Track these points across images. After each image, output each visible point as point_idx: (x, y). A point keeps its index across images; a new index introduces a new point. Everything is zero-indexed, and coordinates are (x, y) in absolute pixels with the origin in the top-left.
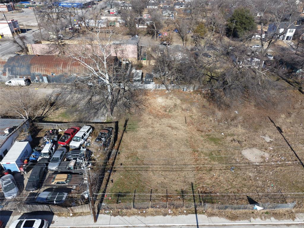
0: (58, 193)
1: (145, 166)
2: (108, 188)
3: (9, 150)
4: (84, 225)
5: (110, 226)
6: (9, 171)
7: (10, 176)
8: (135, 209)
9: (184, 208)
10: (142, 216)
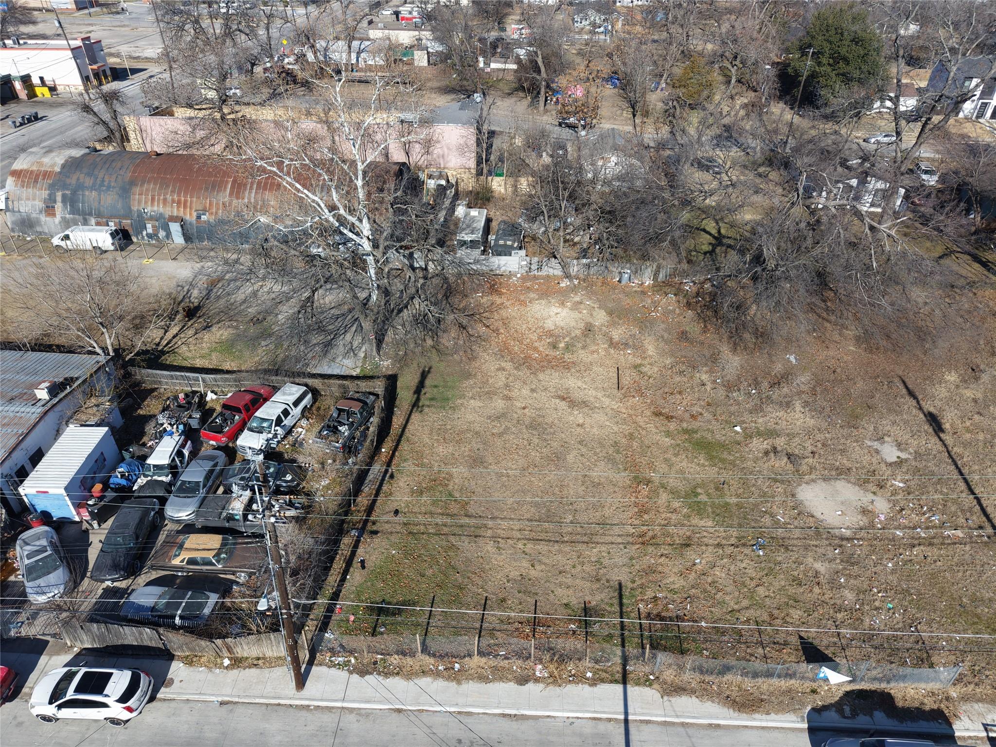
0: (190, 593)
1: (472, 521)
2: (347, 585)
3: (47, 452)
4: (262, 697)
5: (345, 705)
6: (46, 518)
7: (47, 531)
8: (428, 657)
9: (587, 663)
10: (448, 679)
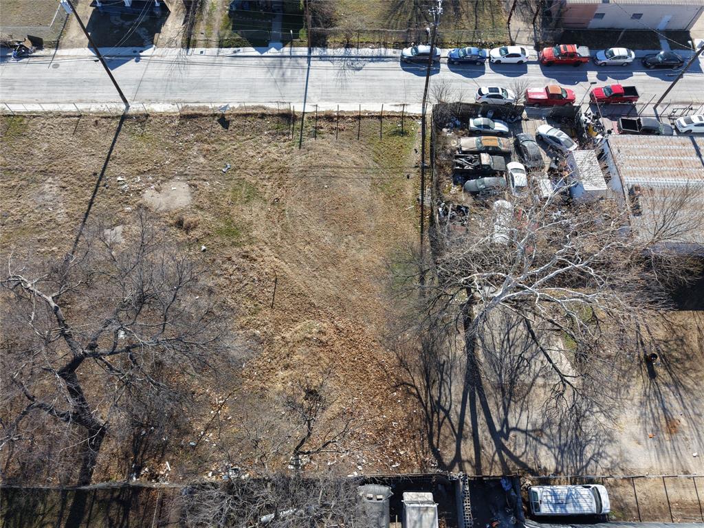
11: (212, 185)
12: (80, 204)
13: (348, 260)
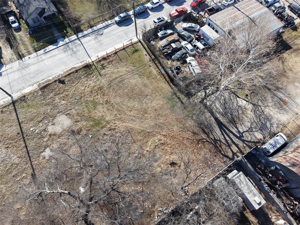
11: (75, 110)
12: (21, 149)
13: (150, 109)
